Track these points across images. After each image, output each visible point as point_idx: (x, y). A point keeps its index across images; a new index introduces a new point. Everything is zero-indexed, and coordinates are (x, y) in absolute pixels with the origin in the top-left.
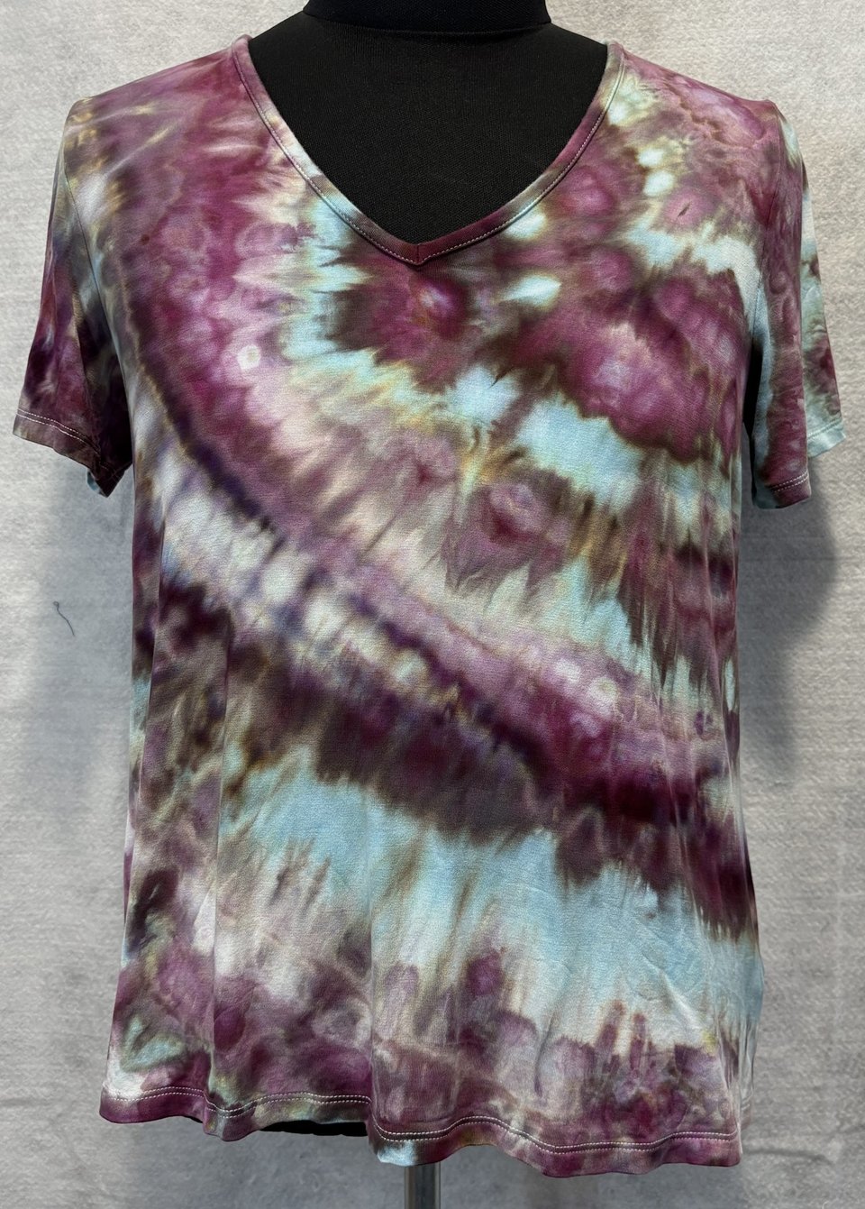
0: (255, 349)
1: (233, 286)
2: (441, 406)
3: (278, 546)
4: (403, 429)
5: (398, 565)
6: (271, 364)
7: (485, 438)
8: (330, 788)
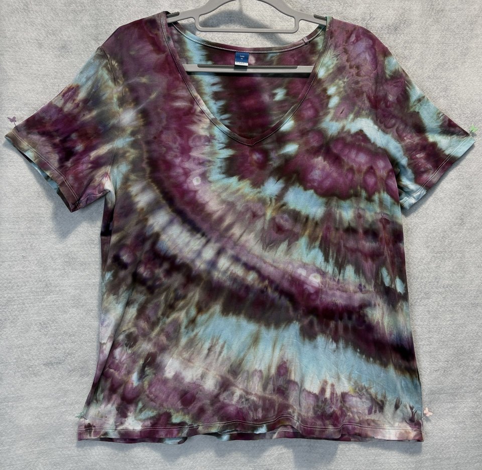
0: (199, 178)
1: (189, 157)
2: (259, 192)
3: (208, 242)
4: (247, 201)
5: (247, 244)
6: (204, 183)
7: (274, 201)
8: (226, 318)
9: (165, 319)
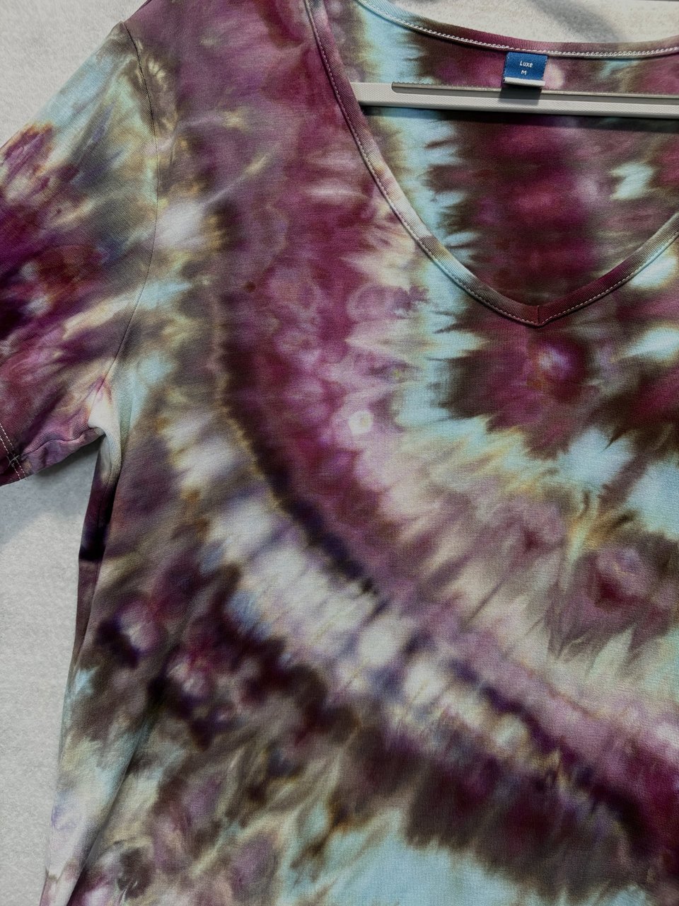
0: (368, 416)
1: (345, 350)
2: (552, 472)
3: (380, 609)
4: (511, 497)
5: (501, 632)
6: (382, 430)
7: (595, 503)
8: (418, 852)
9: (235, 826)
